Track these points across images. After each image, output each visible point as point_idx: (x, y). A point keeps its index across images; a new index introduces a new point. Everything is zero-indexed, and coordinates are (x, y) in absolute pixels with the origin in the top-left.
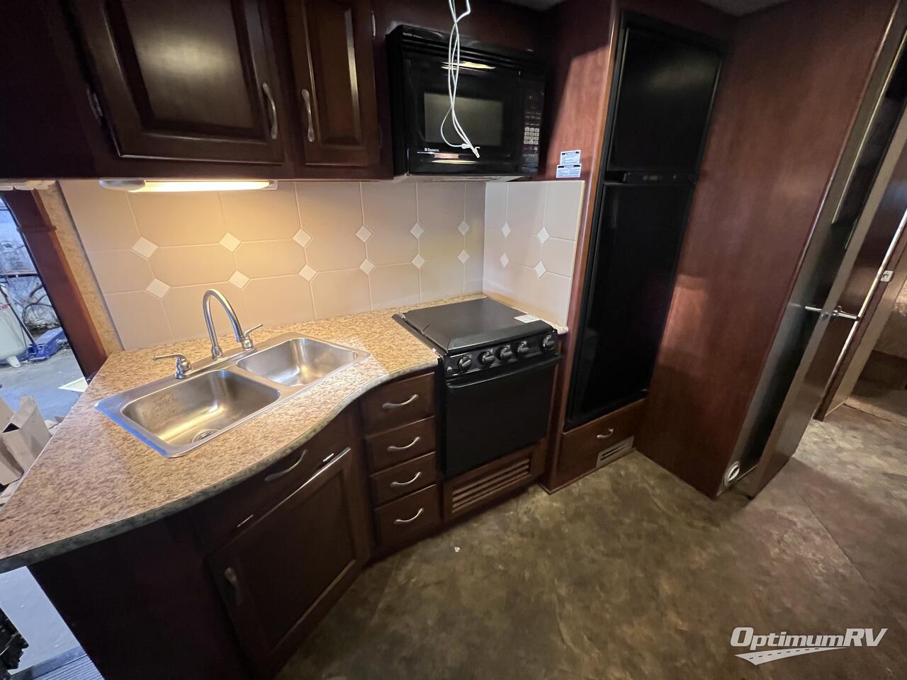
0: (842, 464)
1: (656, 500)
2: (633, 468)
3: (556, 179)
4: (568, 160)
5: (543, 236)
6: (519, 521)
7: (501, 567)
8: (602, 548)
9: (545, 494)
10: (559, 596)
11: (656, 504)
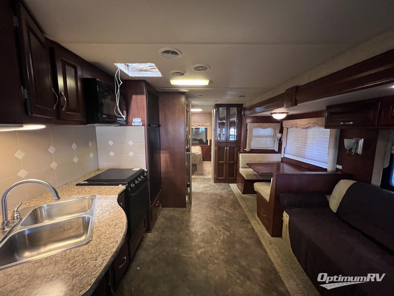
0: (198, 189)
1: (176, 215)
2: (165, 212)
3: (132, 126)
4: (137, 121)
5: (131, 143)
6: (150, 246)
7: (156, 259)
8: (175, 233)
9: (150, 234)
10: (176, 251)
11: (177, 216)
